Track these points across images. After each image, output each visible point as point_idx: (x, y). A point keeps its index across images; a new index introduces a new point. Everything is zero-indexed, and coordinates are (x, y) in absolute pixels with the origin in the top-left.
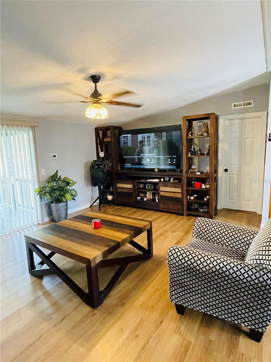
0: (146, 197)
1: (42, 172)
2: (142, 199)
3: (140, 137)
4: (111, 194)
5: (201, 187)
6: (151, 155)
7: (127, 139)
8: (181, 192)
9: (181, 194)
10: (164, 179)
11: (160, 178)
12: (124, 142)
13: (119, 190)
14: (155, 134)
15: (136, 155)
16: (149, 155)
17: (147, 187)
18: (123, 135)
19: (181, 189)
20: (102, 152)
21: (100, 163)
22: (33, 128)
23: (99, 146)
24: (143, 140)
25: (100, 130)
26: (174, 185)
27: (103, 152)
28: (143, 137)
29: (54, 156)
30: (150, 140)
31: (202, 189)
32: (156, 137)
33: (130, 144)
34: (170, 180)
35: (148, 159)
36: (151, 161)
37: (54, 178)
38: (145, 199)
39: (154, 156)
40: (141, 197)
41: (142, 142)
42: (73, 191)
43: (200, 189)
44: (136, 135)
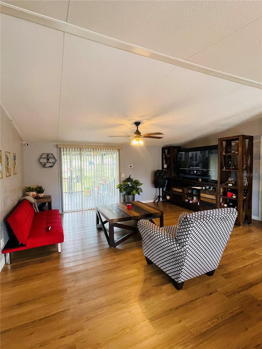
0: (192, 200)
1: (122, 175)
2: (189, 201)
3: (190, 154)
4: (169, 195)
5: (232, 197)
6: (197, 168)
7: (182, 155)
8: (215, 199)
9: (215, 201)
10: (205, 187)
11: (202, 187)
12: (180, 158)
13: (174, 193)
14: (200, 152)
15: (187, 167)
16: (196, 168)
17: (194, 193)
18: (180, 153)
19: (215, 196)
20: (165, 165)
21: (160, 172)
22: (119, 150)
23: (164, 160)
24: (192, 157)
25: (166, 149)
26: (211, 193)
27: (167, 165)
28: (192, 154)
29: (130, 166)
30: (197, 156)
31: (233, 199)
32: (201, 154)
33: (183, 160)
34: (210, 188)
35: (195, 171)
36: (197, 172)
37: (129, 180)
38: (191, 202)
39: (199, 168)
40: (188, 200)
41: (191, 158)
42: (140, 189)
43: (231, 198)
44: (188, 153)
